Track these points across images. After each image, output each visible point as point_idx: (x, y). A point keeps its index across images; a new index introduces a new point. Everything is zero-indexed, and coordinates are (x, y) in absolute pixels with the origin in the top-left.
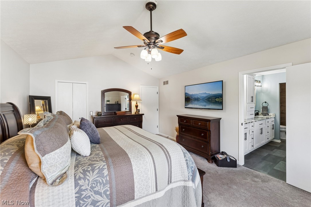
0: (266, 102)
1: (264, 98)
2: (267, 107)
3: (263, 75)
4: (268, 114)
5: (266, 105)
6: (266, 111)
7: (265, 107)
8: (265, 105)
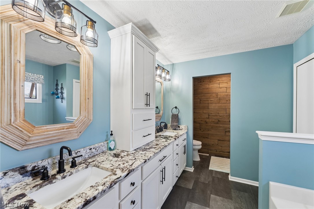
0: (176, 108)
1: (174, 101)
2: (178, 115)
3: (173, 64)
4: (179, 127)
5: (177, 112)
6: (176, 123)
7: (175, 115)
8: (175, 112)
